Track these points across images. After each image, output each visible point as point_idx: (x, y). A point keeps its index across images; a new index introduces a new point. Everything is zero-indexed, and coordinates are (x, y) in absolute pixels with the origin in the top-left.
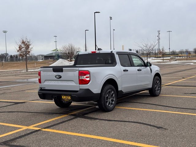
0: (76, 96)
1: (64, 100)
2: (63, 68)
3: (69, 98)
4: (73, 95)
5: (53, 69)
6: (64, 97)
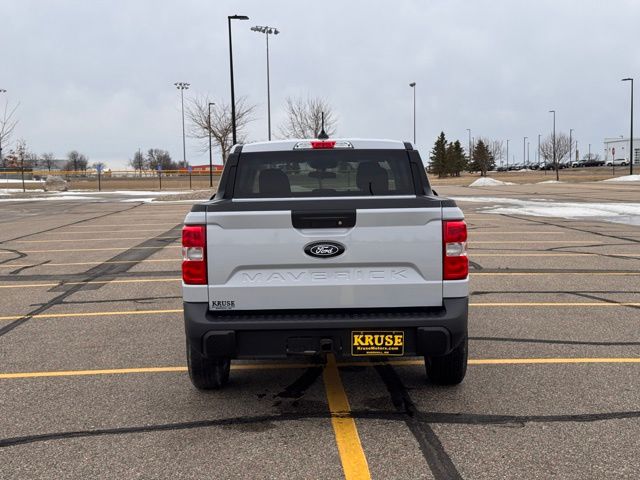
0: (445, 331)
1: (365, 352)
2: (358, 211)
3: (398, 341)
4: (426, 329)
5: (293, 215)
6: (363, 340)
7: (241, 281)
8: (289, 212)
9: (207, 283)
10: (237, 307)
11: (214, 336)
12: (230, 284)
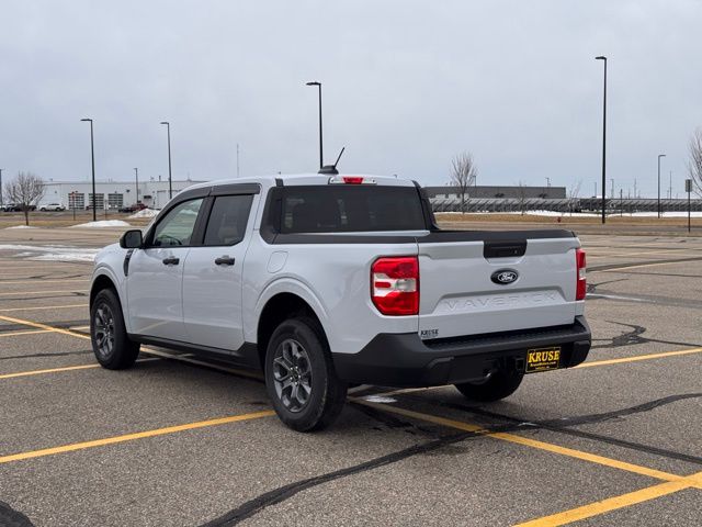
3: (557, 355)
5: (484, 245)
6: (535, 357)
7: (445, 310)
8: (482, 243)
9: (418, 314)
10: (441, 335)
11: (439, 363)
12: (437, 313)
